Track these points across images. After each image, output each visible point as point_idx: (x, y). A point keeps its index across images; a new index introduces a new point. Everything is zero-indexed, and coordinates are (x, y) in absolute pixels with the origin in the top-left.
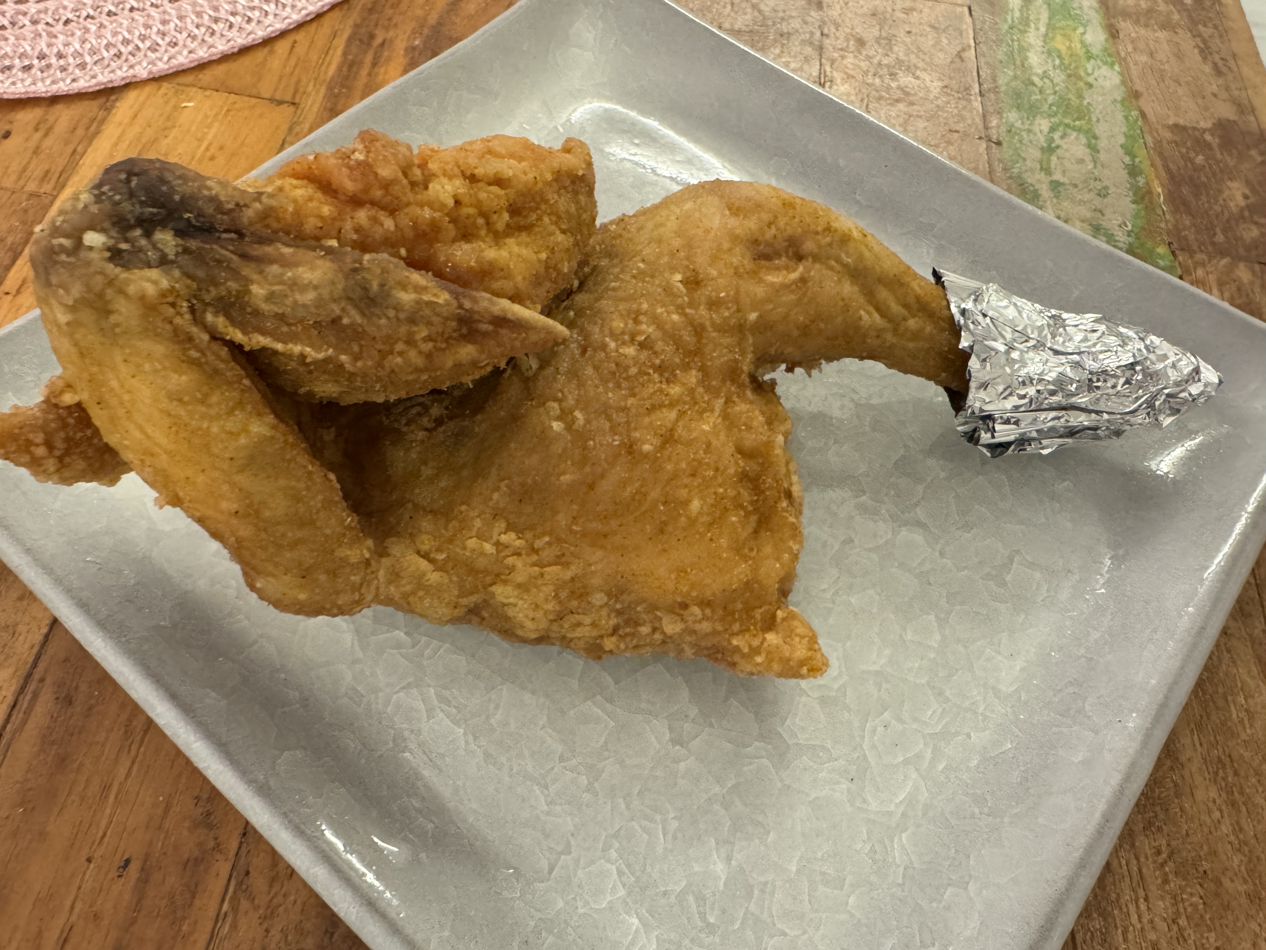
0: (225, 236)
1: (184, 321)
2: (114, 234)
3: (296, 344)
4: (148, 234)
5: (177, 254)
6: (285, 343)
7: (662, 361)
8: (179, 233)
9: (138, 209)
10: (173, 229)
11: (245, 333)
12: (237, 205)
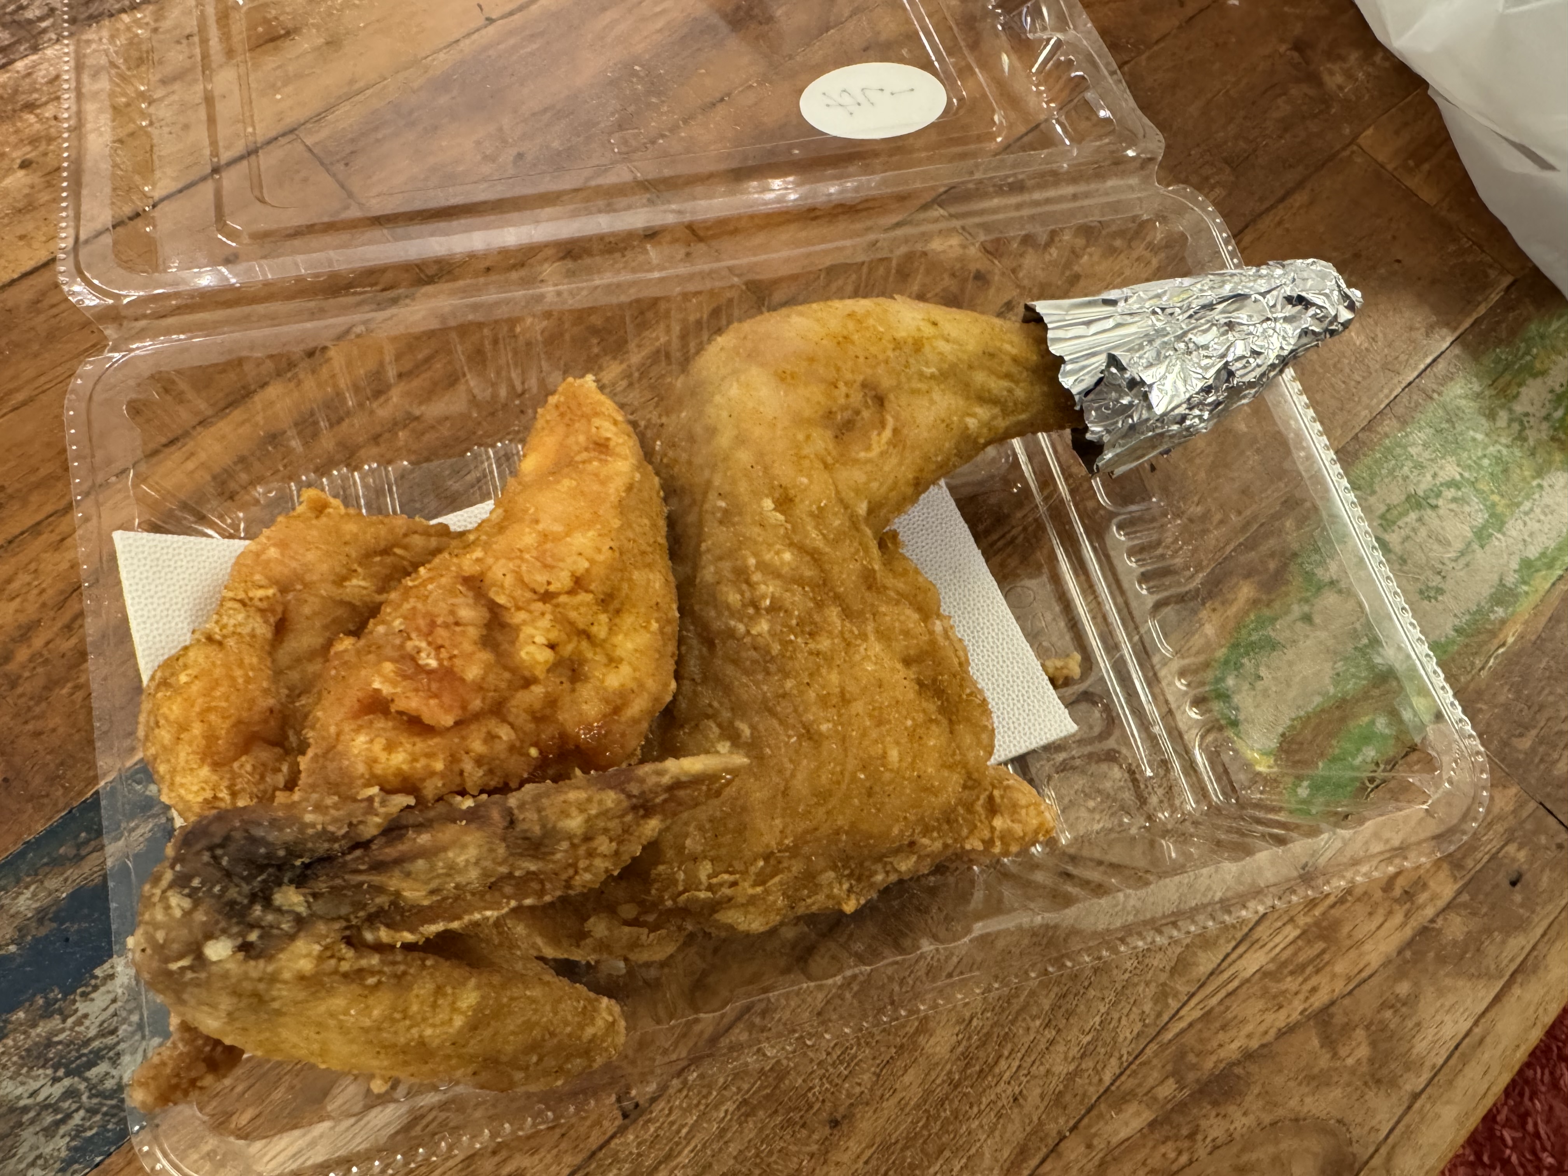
0: (349, 857)
1: (349, 959)
2: (235, 930)
3: (472, 913)
4: (268, 904)
5: (309, 906)
6: (459, 918)
7: (799, 616)
8: (300, 881)
9: (246, 888)
10: (291, 882)
11: (412, 931)
12: (350, 825)
